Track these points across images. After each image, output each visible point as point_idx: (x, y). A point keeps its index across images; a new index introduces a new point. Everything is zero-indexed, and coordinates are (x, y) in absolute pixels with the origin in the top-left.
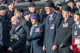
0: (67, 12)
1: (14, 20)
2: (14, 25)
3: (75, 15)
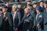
1: (26, 10)
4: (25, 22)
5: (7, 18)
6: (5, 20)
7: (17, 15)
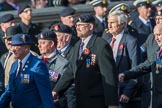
5: (94, 56)
6: (88, 66)
7: (125, 46)
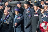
0: (37, 7)
1: (5, 12)
2: (5, 15)
3: (42, 9)
4: (4, 24)
